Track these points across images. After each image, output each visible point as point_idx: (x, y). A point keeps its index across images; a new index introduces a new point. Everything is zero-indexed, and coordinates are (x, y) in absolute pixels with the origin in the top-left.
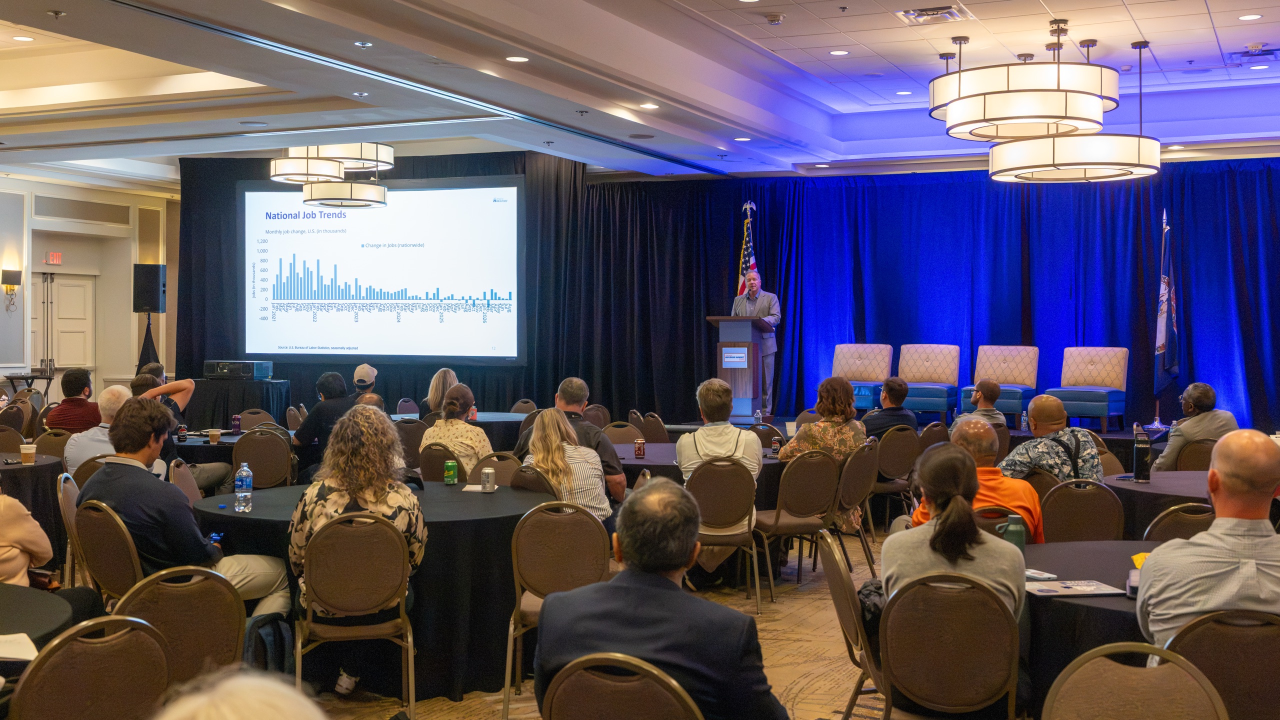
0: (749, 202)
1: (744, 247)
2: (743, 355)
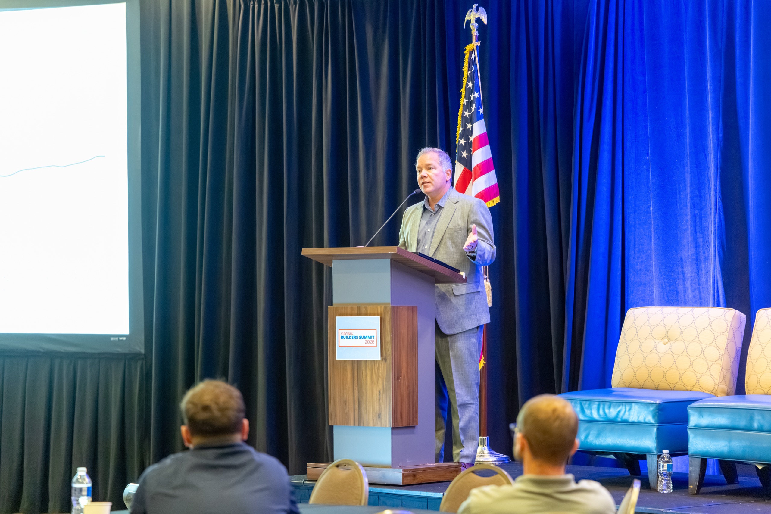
0: (475, 6)
1: (463, 101)
2: (372, 333)
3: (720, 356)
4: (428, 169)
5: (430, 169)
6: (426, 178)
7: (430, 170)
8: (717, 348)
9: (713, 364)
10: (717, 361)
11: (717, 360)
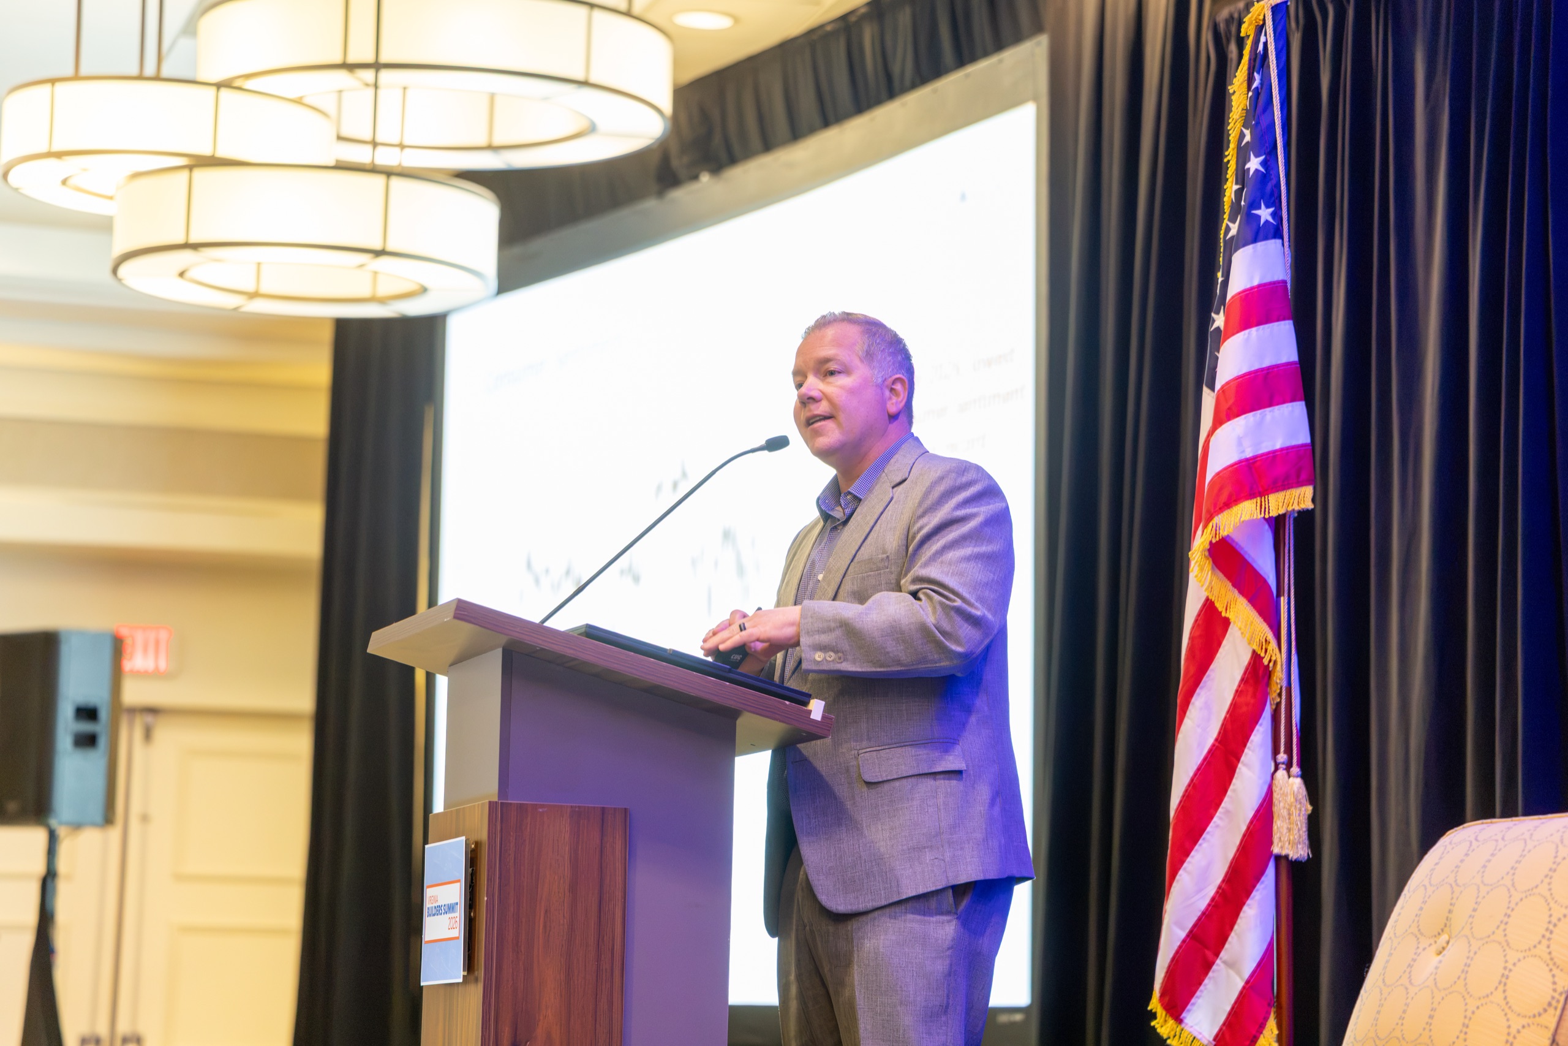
3: (1553, 998)
4: (825, 375)
5: (832, 373)
6: (818, 404)
7: (831, 379)
8: (1548, 965)
9: (1523, 1027)
10: (1540, 1015)
11: (1542, 1011)
